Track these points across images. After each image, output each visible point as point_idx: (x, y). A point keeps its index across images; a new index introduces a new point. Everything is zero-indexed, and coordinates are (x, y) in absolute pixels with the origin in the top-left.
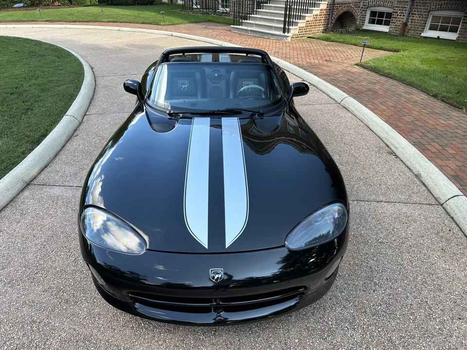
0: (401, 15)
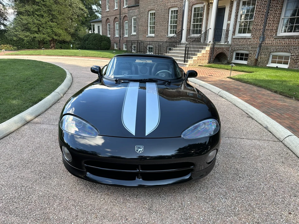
0: (253, 55)
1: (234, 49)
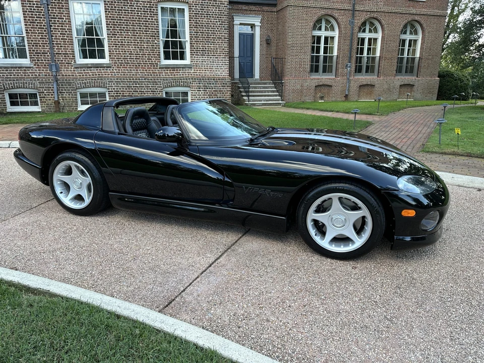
0: (49, 95)
1: (4, 86)
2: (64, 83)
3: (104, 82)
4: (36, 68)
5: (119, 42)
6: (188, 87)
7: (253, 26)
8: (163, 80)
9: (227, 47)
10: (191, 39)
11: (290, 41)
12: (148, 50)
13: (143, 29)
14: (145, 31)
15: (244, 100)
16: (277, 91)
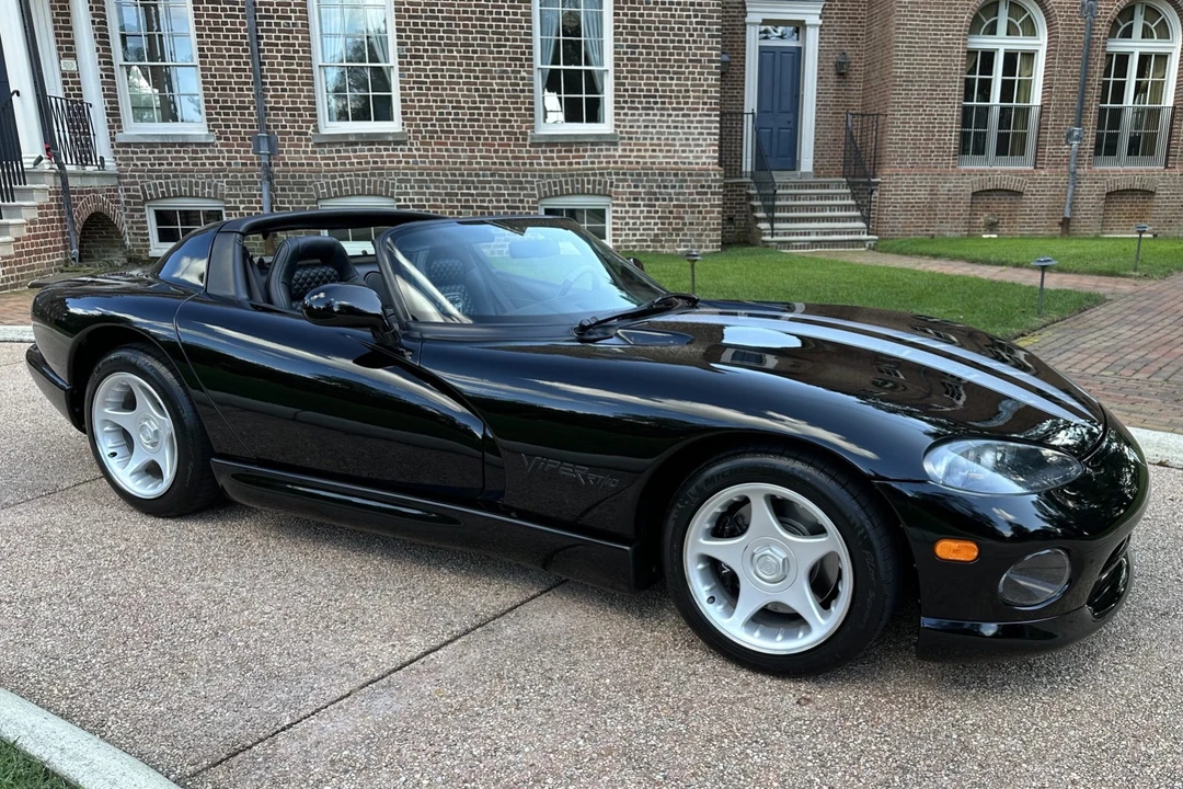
1: (144, 193)
2: (288, 183)
3: (387, 183)
4: (222, 145)
5: (427, 76)
6: (605, 195)
7: (799, 27)
8: (541, 176)
9: (714, 86)
10: (617, 65)
11: (900, 68)
12: (503, 97)
13: (492, 40)
14: (495, 46)
15: (761, 232)
16: (858, 207)
